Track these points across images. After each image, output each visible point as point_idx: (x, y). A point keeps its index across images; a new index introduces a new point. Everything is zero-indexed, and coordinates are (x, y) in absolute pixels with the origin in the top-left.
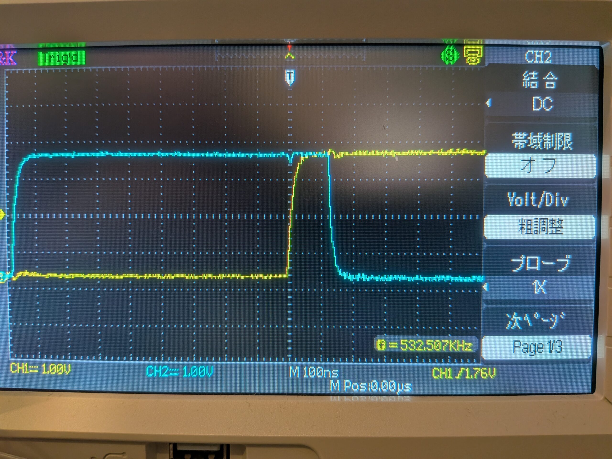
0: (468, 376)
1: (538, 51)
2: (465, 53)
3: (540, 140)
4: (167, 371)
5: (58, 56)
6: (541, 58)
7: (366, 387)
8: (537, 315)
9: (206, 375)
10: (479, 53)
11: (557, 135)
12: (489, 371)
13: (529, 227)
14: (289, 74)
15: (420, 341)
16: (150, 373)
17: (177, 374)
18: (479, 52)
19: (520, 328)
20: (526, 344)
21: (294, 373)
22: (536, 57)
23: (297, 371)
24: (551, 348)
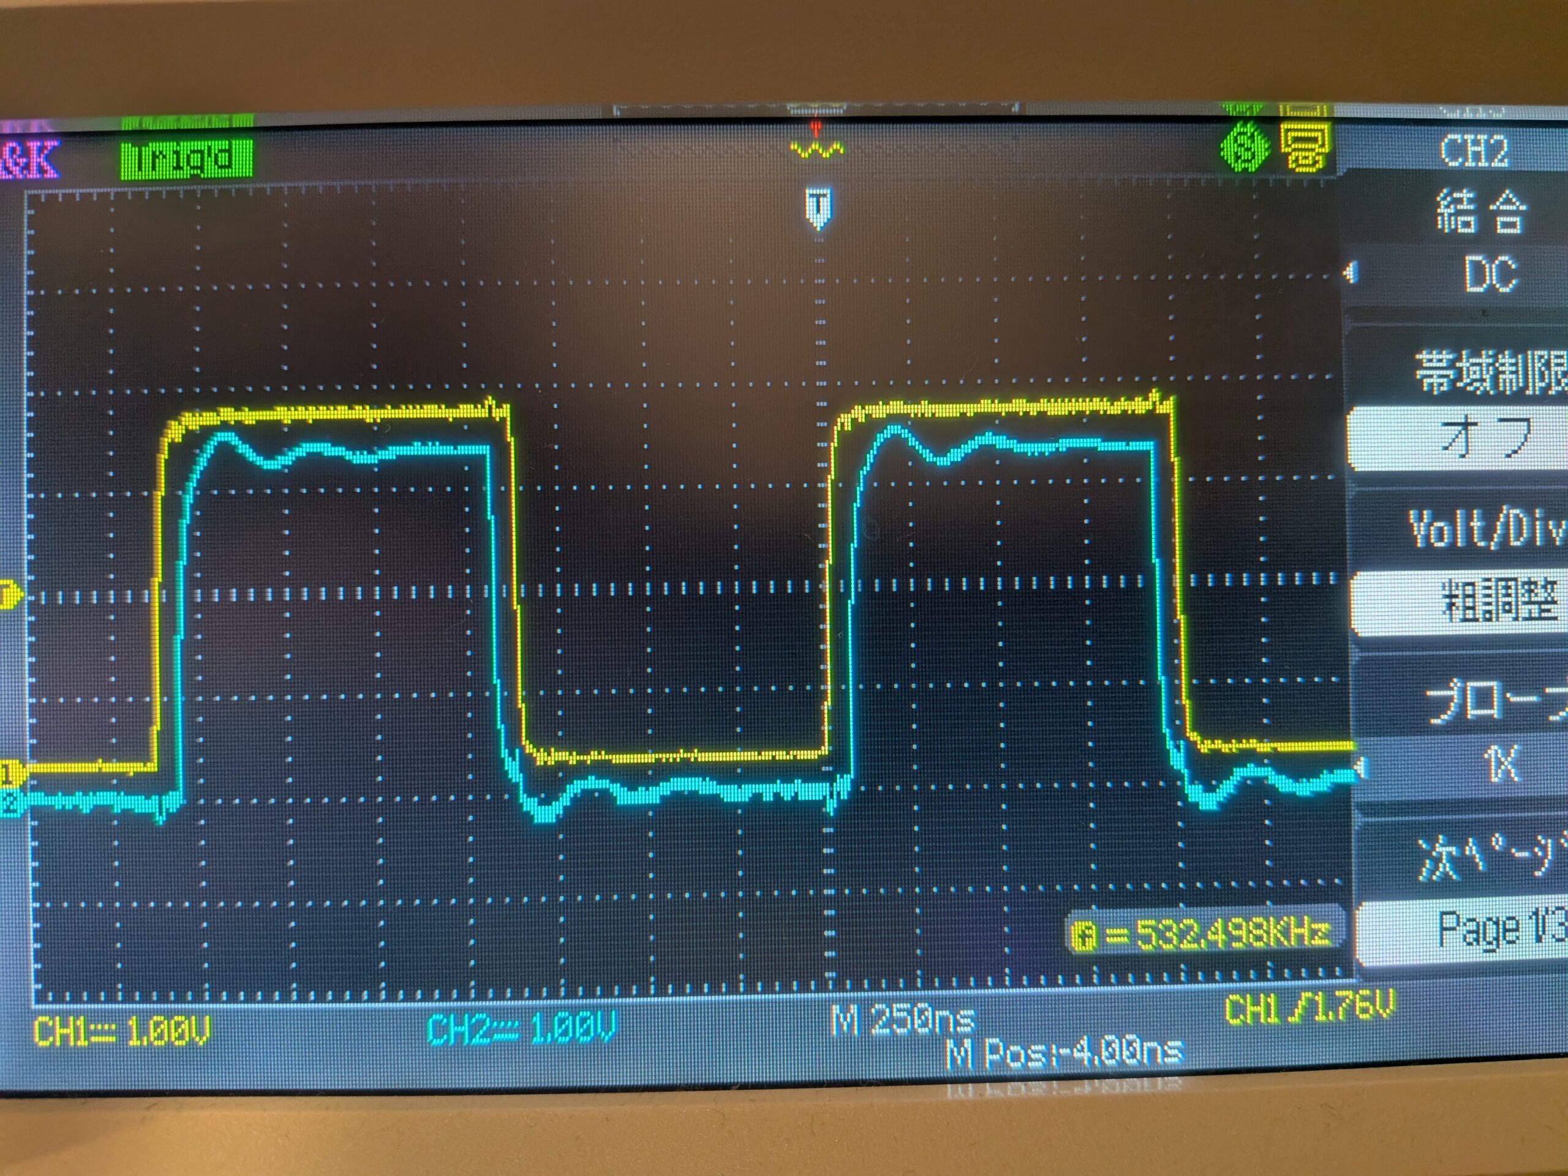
0: (1320, 1014)
1: (1473, 137)
2: (1283, 142)
3: (1488, 371)
4: (485, 1028)
5: (177, 153)
6: (1483, 153)
7: (1044, 1055)
8: (1500, 839)
9: (597, 1036)
10: (1320, 143)
11: (1533, 355)
12: (1378, 999)
13: (1469, 602)
14: (815, 199)
15: (1187, 922)
16: (437, 1035)
17: (514, 1036)
18: (1320, 139)
19: (1454, 877)
20: (1473, 920)
21: (845, 1023)
22: (1470, 153)
23: (852, 1017)
24: (1540, 929)
